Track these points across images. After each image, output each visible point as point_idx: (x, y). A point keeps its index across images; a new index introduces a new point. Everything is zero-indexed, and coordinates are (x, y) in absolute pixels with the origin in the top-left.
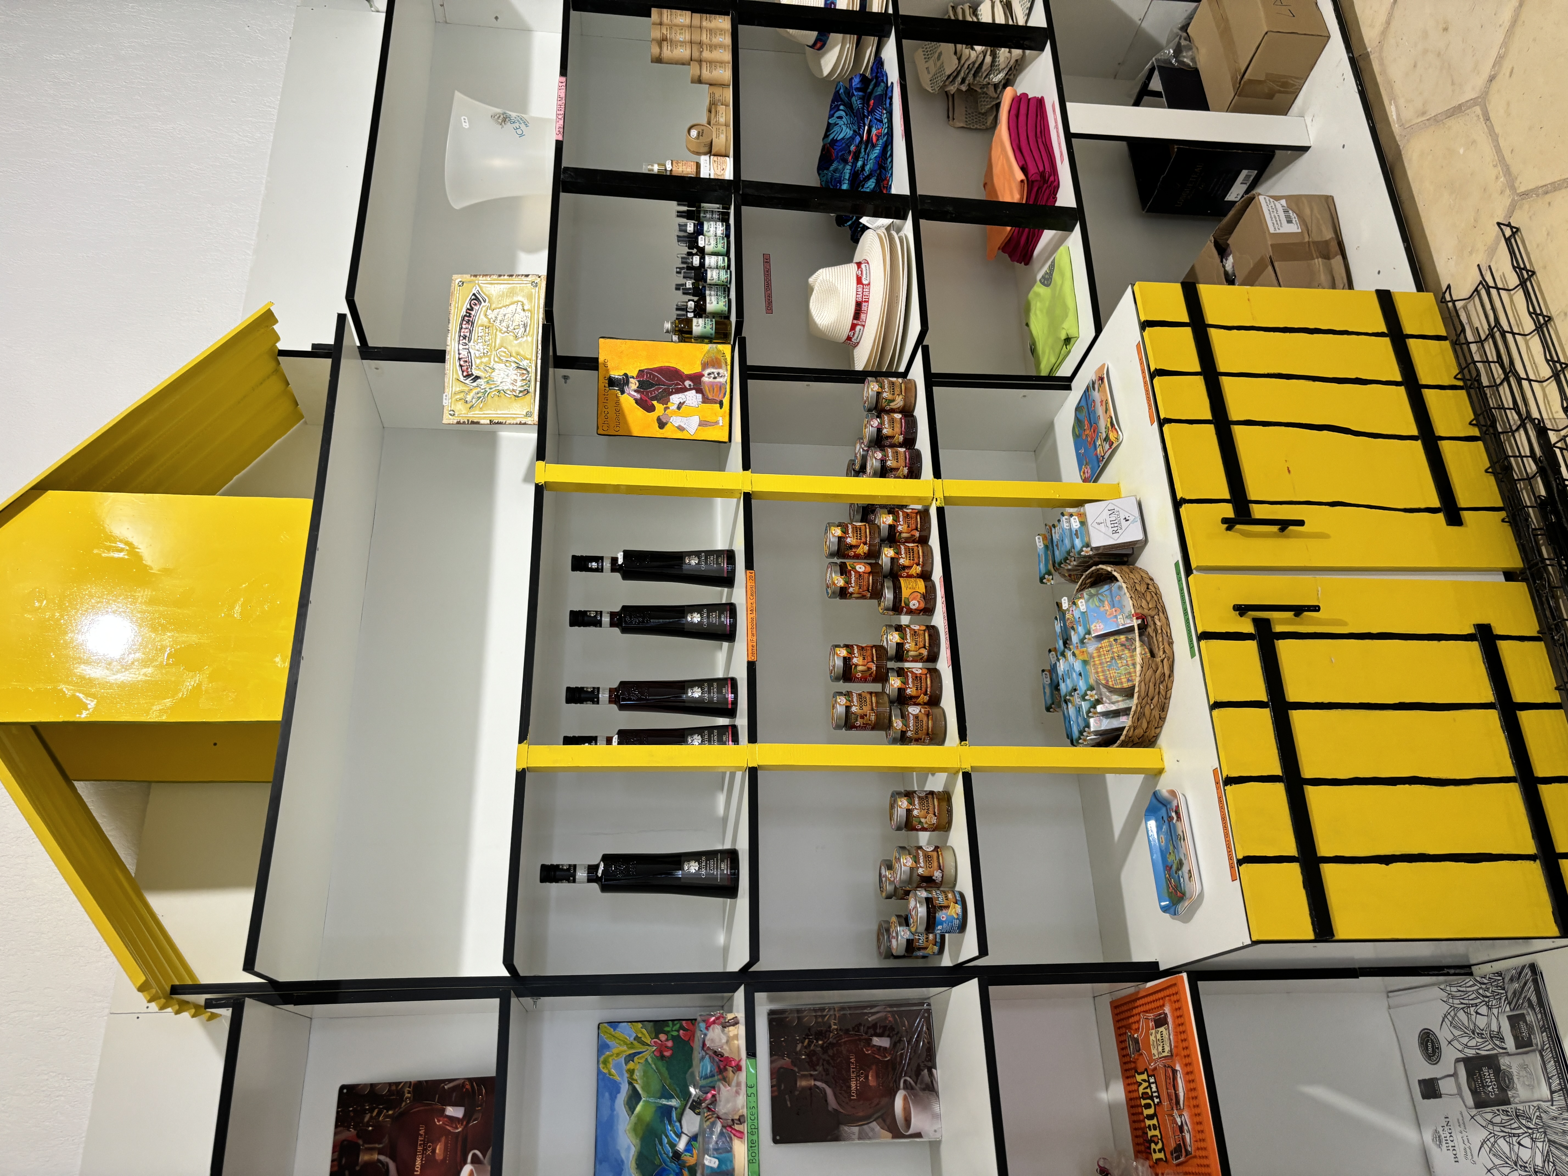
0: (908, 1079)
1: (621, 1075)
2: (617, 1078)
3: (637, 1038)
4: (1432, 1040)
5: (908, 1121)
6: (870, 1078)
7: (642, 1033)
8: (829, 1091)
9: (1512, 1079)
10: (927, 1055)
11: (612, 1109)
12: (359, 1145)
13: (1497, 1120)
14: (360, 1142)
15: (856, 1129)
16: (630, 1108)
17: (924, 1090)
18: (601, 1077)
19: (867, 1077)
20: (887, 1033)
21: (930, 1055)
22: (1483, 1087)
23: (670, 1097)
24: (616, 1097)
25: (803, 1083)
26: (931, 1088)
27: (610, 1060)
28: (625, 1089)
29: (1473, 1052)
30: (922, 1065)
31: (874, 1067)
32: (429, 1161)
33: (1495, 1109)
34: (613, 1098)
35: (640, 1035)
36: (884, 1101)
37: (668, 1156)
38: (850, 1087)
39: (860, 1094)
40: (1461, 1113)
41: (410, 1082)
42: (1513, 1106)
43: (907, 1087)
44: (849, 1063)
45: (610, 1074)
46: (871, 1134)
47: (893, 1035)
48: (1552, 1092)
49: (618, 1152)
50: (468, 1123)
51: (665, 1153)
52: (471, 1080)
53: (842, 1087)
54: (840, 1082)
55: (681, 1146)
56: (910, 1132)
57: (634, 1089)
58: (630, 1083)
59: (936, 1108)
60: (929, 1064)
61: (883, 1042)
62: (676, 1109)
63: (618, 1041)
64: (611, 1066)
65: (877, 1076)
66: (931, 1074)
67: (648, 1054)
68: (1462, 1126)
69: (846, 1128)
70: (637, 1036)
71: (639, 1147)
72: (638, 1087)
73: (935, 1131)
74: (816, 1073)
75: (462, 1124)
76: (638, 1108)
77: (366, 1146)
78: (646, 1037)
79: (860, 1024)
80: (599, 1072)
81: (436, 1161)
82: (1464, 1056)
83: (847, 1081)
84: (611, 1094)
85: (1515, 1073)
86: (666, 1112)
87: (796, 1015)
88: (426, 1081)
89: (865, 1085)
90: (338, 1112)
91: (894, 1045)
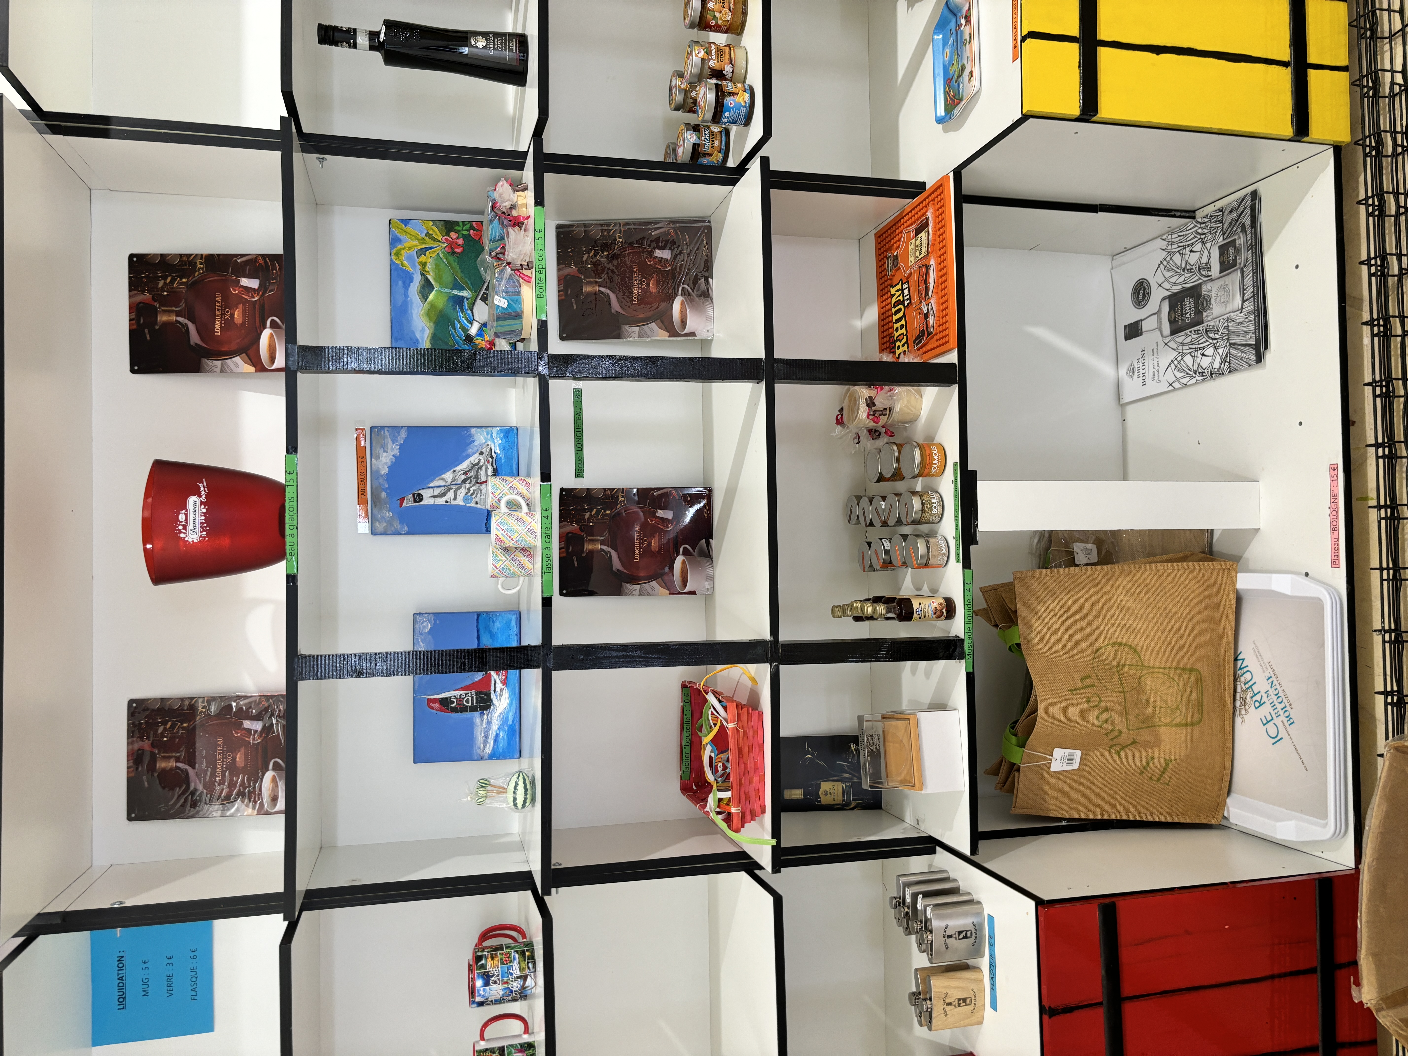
0: (686, 286)
1: (414, 266)
2: (410, 269)
3: (428, 235)
4: (1144, 287)
5: (684, 322)
6: (651, 285)
7: (434, 231)
8: (613, 297)
9: (1210, 301)
10: (705, 266)
11: (406, 296)
12: (156, 308)
13: (1189, 339)
14: (157, 304)
15: (636, 329)
16: (423, 296)
17: (700, 296)
18: (393, 267)
19: (648, 284)
20: (669, 246)
21: (708, 267)
22: (1182, 315)
23: (462, 289)
24: (409, 286)
25: (588, 289)
26: (706, 295)
27: (402, 252)
28: (417, 279)
29: (1180, 287)
30: (699, 274)
31: (655, 276)
32: (229, 324)
33: (1188, 331)
34: (406, 287)
35: (431, 232)
36: (663, 305)
37: (461, 339)
38: (632, 293)
39: (642, 300)
40: (1157, 344)
41: (202, 255)
42: (1205, 324)
43: (684, 292)
44: (632, 272)
45: (402, 265)
46: (649, 333)
47: (674, 248)
48: (1243, 301)
49: (413, 333)
50: (263, 294)
51: (458, 336)
52: (263, 256)
53: (624, 293)
54: (624, 289)
55: (473, 330)
56: (685, 332)
57: (427, 280)
58: (422, 275)
59: (710, 312)
60: (706, 274)
61: (665, 254)
62: (468, 299)
63: (409, 236)
64: (403, 257)
65: (658, 284)
66: (707, 282)
67: (440, 249)
68: (1155, 354)
69: (627, 328)
70: (428, 233)
71: (432, 330)
72: (429, 277)
73: (708, 331)
74: (601, 280)
75: (258, 295)
76: (431, 297)
77: (163, 308)
78: (436, 234)
79: (644, 238)
80: (392, 263)
81: (236, 325)
82: (1170, 293)
83: (629, 288)
84: (404, 283)
85: (1214, 295)
86: (459, 301)
87: (583, 229)
88: (218, 255)
89: (646, 291)
90: (130, 278)
91: (675, 257)
